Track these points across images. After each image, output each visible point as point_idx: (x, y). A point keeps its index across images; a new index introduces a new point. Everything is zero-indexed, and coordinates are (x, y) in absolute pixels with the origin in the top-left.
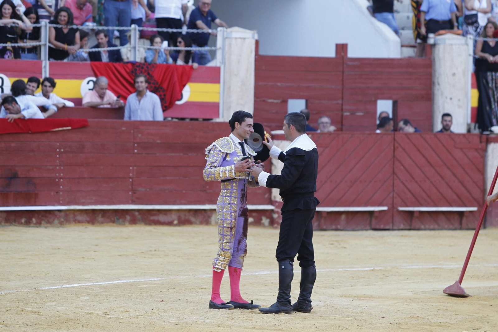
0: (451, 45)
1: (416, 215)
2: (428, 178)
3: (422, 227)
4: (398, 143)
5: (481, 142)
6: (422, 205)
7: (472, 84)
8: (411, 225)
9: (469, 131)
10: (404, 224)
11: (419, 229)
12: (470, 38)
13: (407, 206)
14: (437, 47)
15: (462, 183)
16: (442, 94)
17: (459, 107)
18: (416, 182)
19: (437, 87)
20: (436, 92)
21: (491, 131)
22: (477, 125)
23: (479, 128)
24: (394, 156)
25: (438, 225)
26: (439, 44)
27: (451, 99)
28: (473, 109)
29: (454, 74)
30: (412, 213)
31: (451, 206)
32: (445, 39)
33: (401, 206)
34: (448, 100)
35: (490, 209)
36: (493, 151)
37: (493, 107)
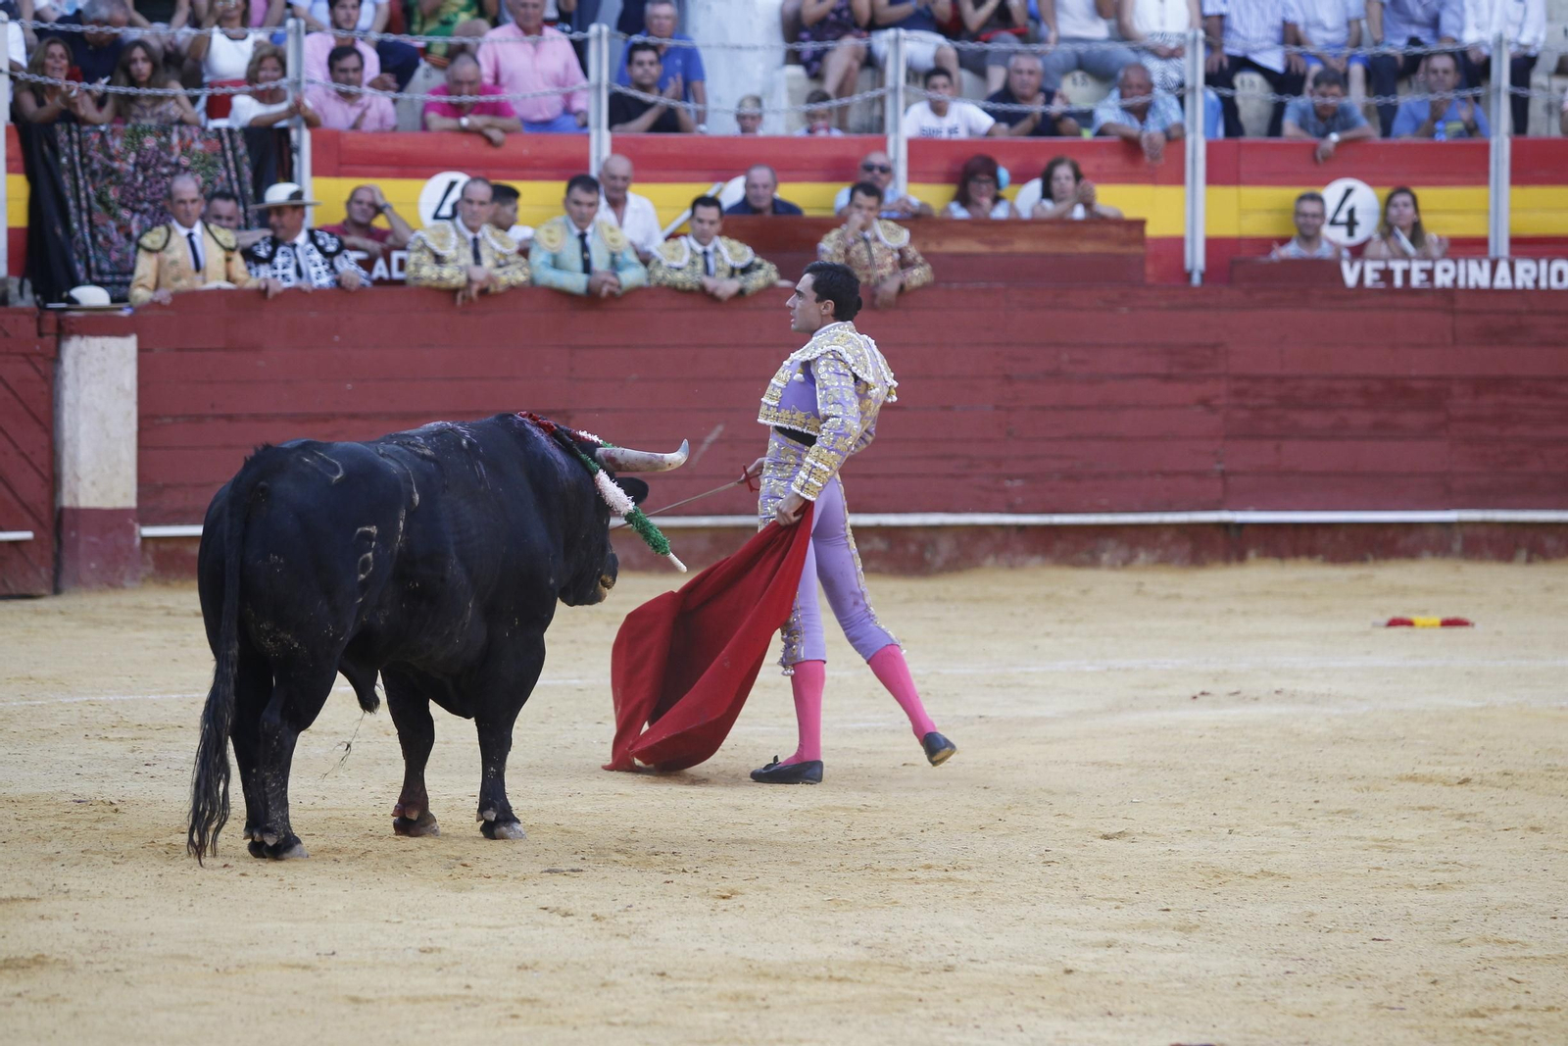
5: (40, 334)
7: (9, 160)
9: (4, 299)
21: (72, 301)
22: (28, 285)
23: (35, 291)
28: (12, 232)
35: (73, 534)
36: (76, 364)
37: (75, 225)
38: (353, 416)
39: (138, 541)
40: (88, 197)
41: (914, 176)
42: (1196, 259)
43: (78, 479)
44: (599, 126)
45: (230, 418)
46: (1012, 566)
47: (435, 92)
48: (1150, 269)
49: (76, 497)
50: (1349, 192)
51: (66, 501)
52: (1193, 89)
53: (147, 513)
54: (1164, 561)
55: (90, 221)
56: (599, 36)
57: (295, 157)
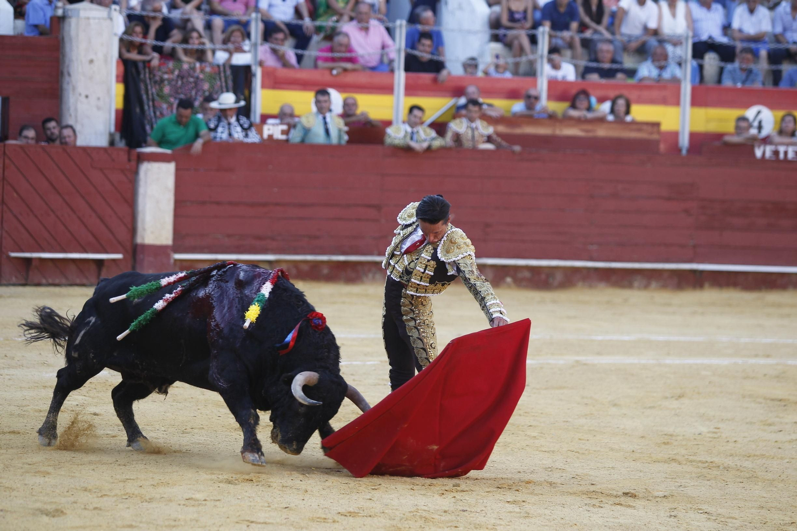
0: (88, 18)
1: (34, 263)
2: (52, 211)
3: (44, 281)
4: (9, 159)
5: (129, 160)
6: (43, 250)
7: (117, 77)
8: (26, 279)
9: (112, 143)
10: (16, 277)
11: (39, 285)
12: (115, 10)
13: (22, 251)
14: (67, 21)
15: (101, 219)
16: (74, 89)
17: (99, 108)
18: (36, 216)
19: (66, 78)
20: (65, 86)
24: (4, 178)
25: (66, 278)
26: (70, 17)
27: (87, 97)
28: (117, 111)
29: (91, 61)
30: (29, 260)
31: (86, 251)
32: (78, 10)
33: (13, 251)
34: (83, 98)
35: (141, 256)
36: (146, 174)
37: (146, 107)
38: (277, 204)
39: (172, 261)
40: (152, 94)
41: (550, 97)
42: (684, 141)
43: (144, 229)
44: (399, 68)
45: (218, 203)
46: (591, 287)
47: (322, 50)
48: (662, 147)
49: (143, 239)
50: (759, 112)
51: (139, 240)
52: (686, 61)
53: (177, 248)
54: (664, 287)
55: (154, 106)
56: (401, 26)
57: (254, 80)
